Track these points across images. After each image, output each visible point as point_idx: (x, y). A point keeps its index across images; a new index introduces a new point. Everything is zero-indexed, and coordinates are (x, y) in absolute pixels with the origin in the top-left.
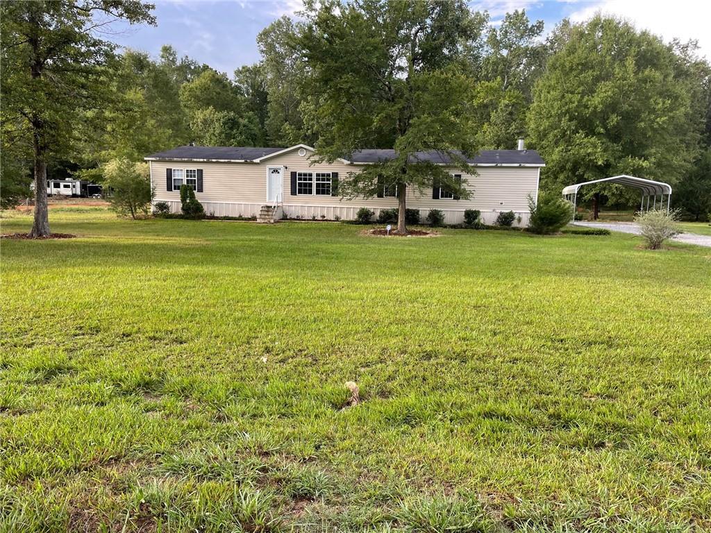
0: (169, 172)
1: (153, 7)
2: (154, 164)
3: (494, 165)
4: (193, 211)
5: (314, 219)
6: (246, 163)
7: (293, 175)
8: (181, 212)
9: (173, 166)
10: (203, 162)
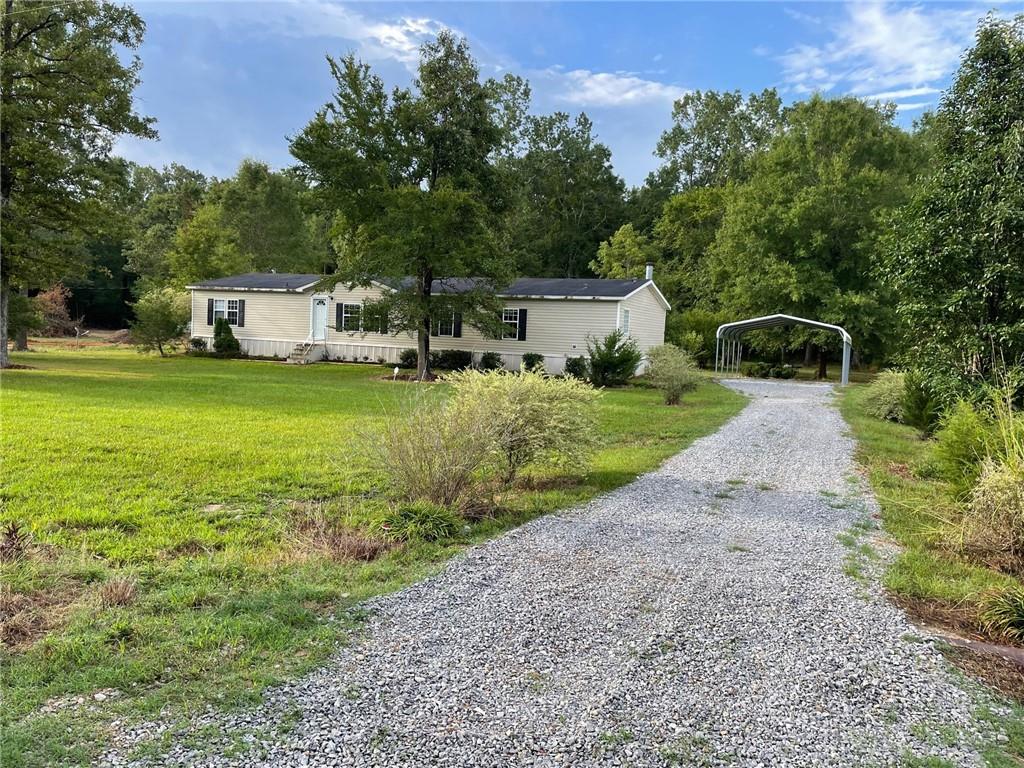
0: (211, 303)
1: (155, 120)
2: (196, 294)
3: (563, 297)
4: (228, 348)
5: (355, 361)
6: (288, 292)
7: (339, 306)
8: (213, 350)
9: (215, 296)
10: (245, 291)
